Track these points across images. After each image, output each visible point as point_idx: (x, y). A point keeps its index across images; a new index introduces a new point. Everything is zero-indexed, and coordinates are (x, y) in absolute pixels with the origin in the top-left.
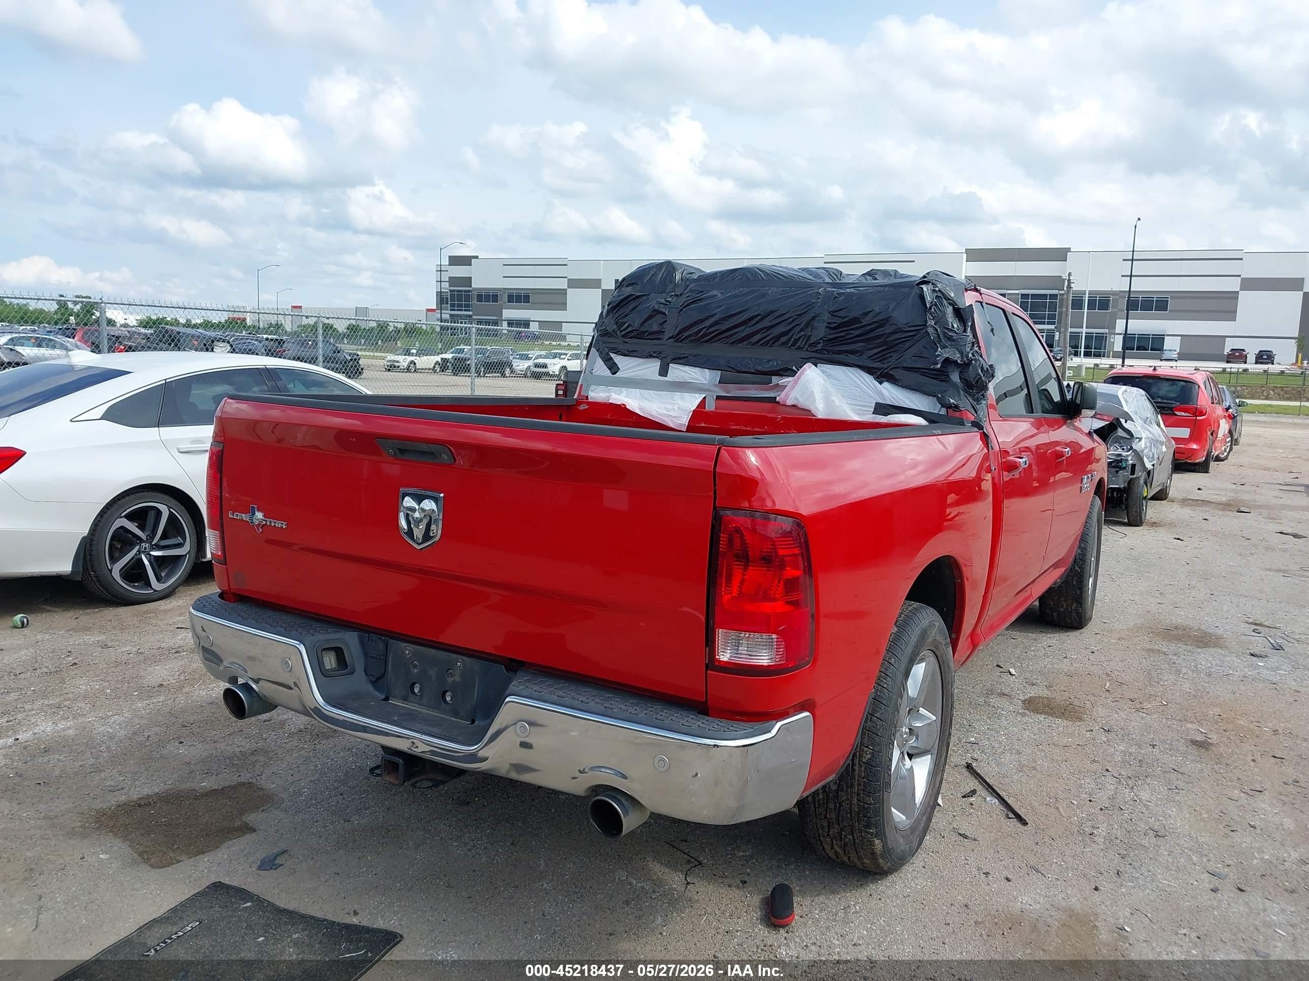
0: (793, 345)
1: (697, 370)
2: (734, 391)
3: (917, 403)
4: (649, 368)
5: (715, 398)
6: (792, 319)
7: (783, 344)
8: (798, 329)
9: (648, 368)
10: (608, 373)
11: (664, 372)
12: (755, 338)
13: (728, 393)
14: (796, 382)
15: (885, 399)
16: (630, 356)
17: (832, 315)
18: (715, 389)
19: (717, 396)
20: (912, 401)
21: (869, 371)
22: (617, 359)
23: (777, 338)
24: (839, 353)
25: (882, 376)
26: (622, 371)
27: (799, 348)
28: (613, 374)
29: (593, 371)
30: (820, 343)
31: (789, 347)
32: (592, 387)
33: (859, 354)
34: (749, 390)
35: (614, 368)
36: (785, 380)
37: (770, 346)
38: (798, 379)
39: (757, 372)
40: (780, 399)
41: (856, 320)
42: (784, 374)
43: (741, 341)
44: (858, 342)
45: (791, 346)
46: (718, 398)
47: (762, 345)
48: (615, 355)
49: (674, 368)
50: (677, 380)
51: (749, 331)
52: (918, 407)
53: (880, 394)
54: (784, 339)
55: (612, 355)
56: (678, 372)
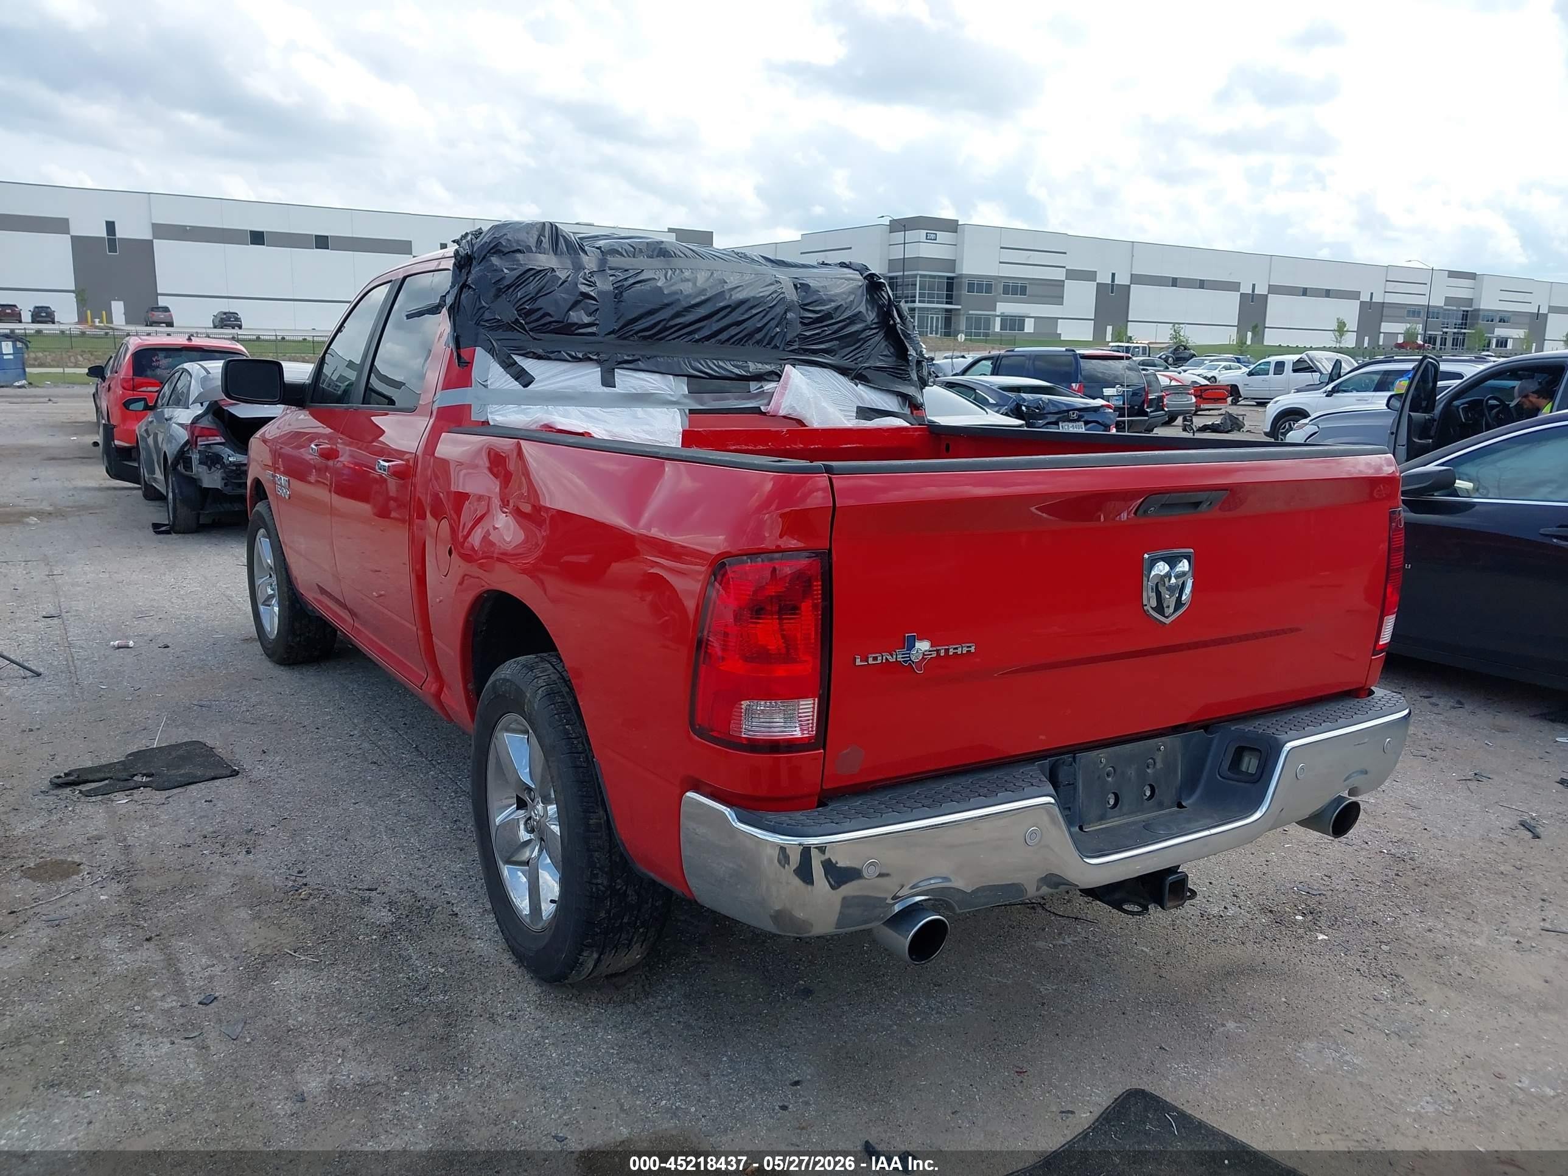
0: (769, 344)
1: (657, 376)
2: (711, 402)
3: (890, 404)
4: (588, 376)
5: (687, 411)
6: (765, 312)
7: (758, 342)
8: (773, 324)
9: (583, 375)
10: (515, 385)
11: (608, 381)
12: (723, 336)
13: (702, 405)
14: (785, 388)
15: (863, 400)
16: (549, 359)
17: (803, 309)
18: (687, 401)
19: (689, 410)
20: (886, 403)
21: (843, 371)
22: (528, 364)
23: (750, 335)
24: (815, 352)
25: (859, 377)
26: (541, 381)
27: (776, 347)
28: (526, 386)
29: (489, 383)
30: (795, 341)
31: (764, 346)
32: (491, 408)
33: (834, 354)
34: (729, 399)
35: (524, 378)
36: (769, 386)
37: (743, 345)
38: (786, 383)
39: (737, 377)
40: (771, 408)
41: (828, 316)
42: (769, 378)
43: (708, 338)
44: (832, 340)
45: (767, 344)
46: (692, 411)
47: (733, 343)
48: (521, 358)
49: (620, 374)
50: (634, 391)
51: (716, 327)
52: (891, 408)
53: (861, 398)
54: (758, 336)
55: (517, 358)
56: (628, 380)
